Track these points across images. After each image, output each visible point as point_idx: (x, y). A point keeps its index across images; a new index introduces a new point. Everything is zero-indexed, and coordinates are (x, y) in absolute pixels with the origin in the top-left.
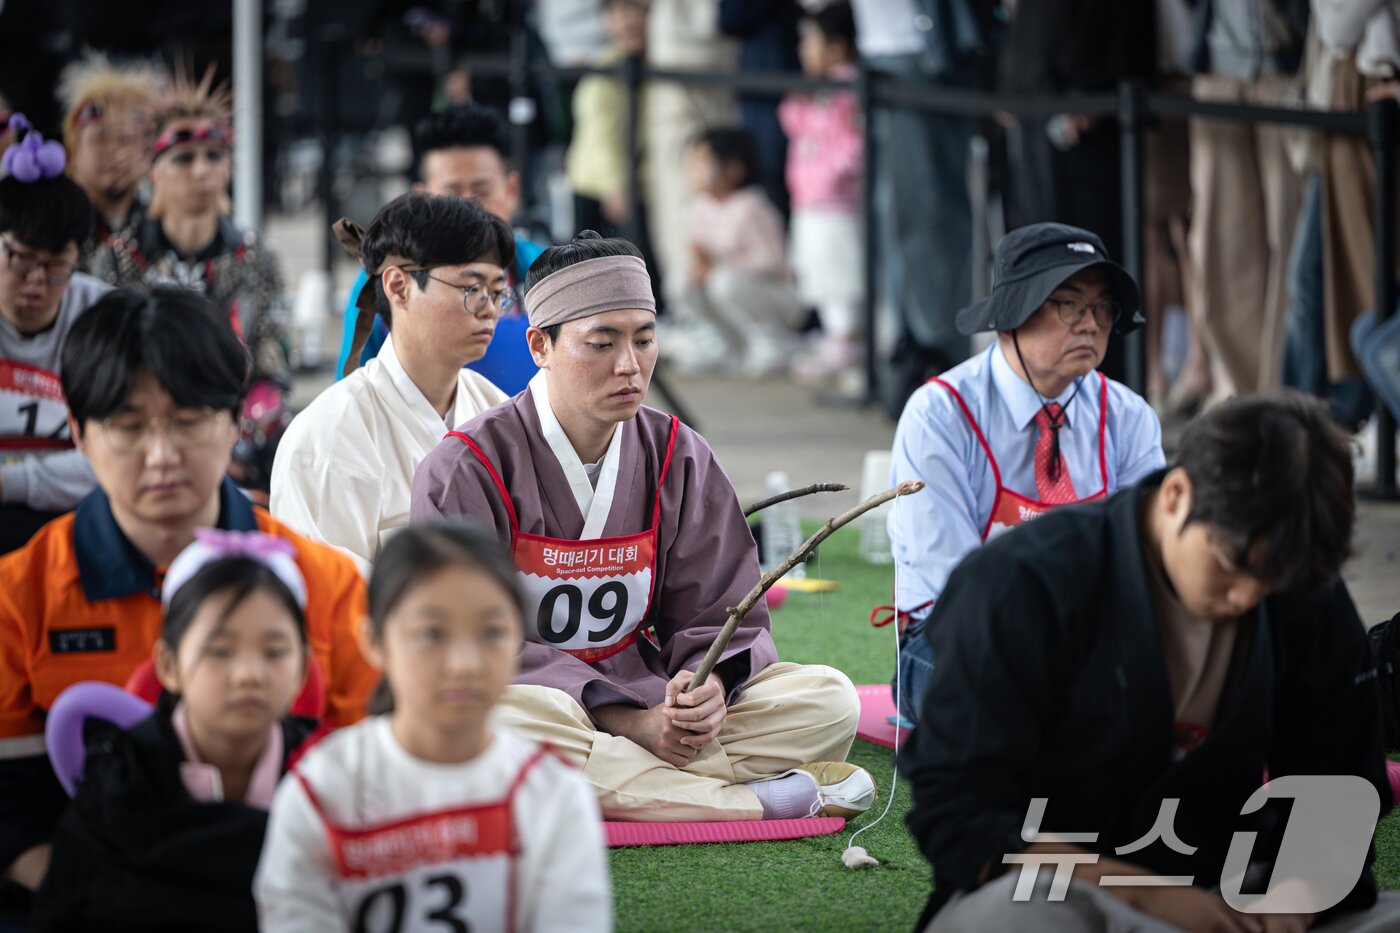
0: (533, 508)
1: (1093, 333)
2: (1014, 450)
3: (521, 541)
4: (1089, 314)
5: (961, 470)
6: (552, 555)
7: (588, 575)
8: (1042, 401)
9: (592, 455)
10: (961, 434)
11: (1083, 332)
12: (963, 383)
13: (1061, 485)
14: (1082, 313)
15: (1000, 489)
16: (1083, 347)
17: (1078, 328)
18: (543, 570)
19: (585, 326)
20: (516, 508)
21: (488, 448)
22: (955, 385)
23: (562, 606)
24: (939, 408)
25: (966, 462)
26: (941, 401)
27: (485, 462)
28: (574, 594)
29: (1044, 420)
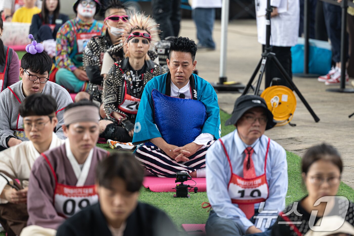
0: (62, 176)
1: (259, 126)
2: (238, 160)
3: (58, 186)
4: (257, 121)
5: (222, 167)
6: (67, 190)
7: (77, 196)
8: (245, 146)
9: (81, 162)
10: (223, 157)
11: (255, 126)
12: (226, 141)
13: (250, 171)
14: (255, 120)
15: (232, 174)
16: (255, 130)
17: (254, 125)
18: (64, 194)
19: (76, 125)
20: (57, 177)
21: (50, 159)
22: (224, 141)
23: (70, 205)
24: (217, 148)
25: (224, 164)
26: (218, 146)
27: (49, 163)
28: (74, 202)
29: (246, 152)
